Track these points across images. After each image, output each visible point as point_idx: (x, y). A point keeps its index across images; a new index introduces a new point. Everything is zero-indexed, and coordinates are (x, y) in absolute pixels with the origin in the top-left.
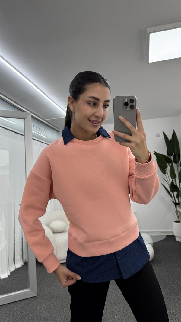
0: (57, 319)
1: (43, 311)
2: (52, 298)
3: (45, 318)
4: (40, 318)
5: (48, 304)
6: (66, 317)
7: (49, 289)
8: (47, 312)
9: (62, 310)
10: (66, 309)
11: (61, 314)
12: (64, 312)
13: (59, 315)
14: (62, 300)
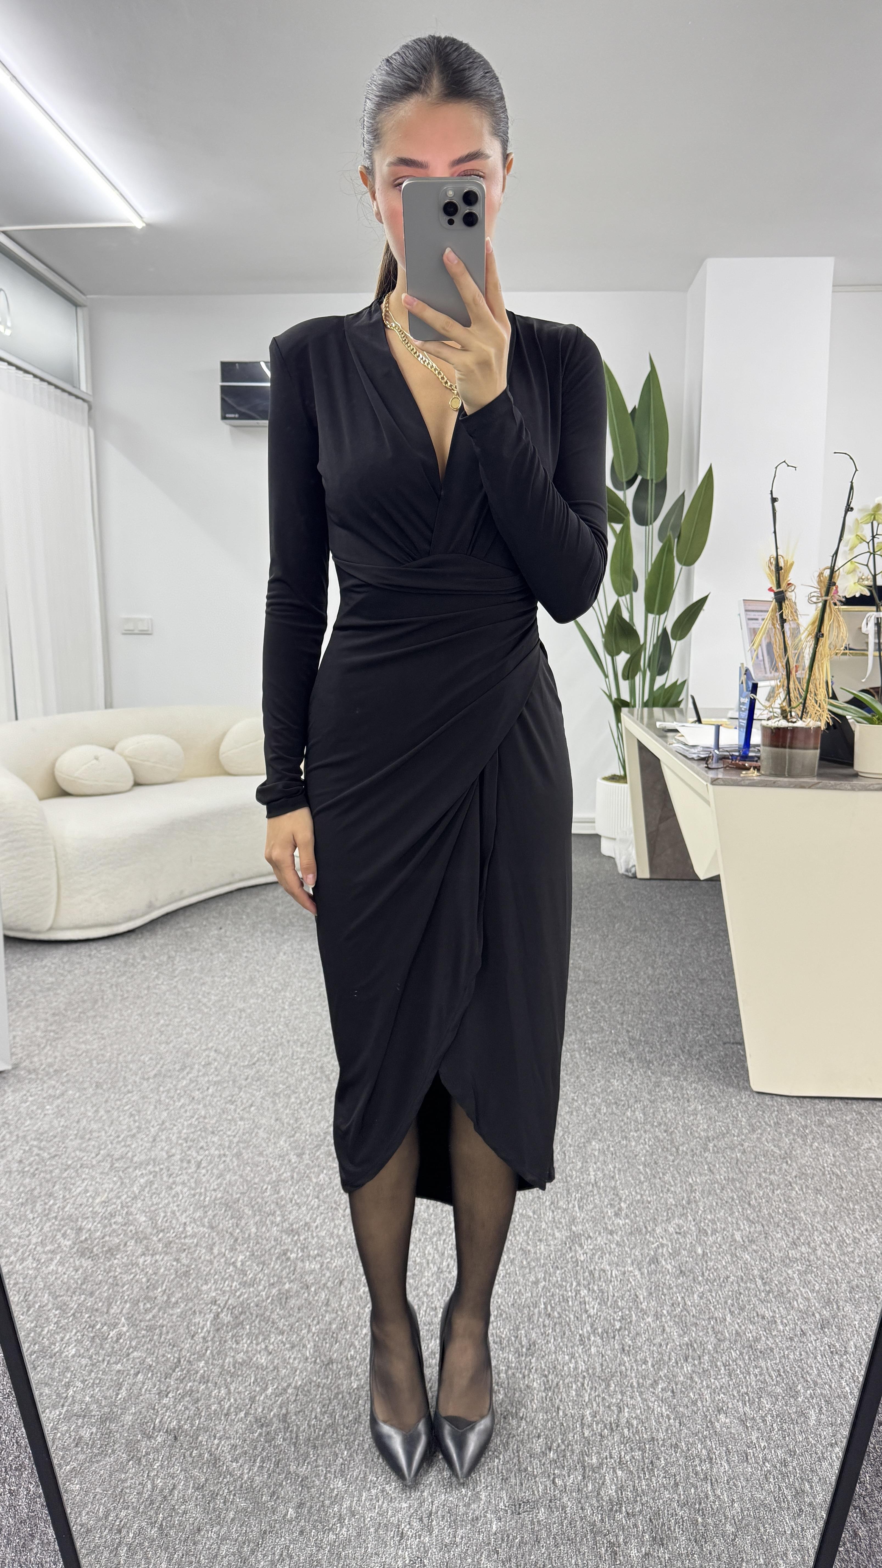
0: (99, 1132)
1: (35, 1108)
2: (68, 1063)
3: (46, 1132)
4: (21, 1134)
5: (53, 1082)
6: (137, 1124)
7: (54, 1031)
8: (50, 1112)
9: (118, 1103)
10: (135, 1098)
11: (116, 1113)
12: (127, 1108)
13: (104, 1118)
14: (113, 1066)
